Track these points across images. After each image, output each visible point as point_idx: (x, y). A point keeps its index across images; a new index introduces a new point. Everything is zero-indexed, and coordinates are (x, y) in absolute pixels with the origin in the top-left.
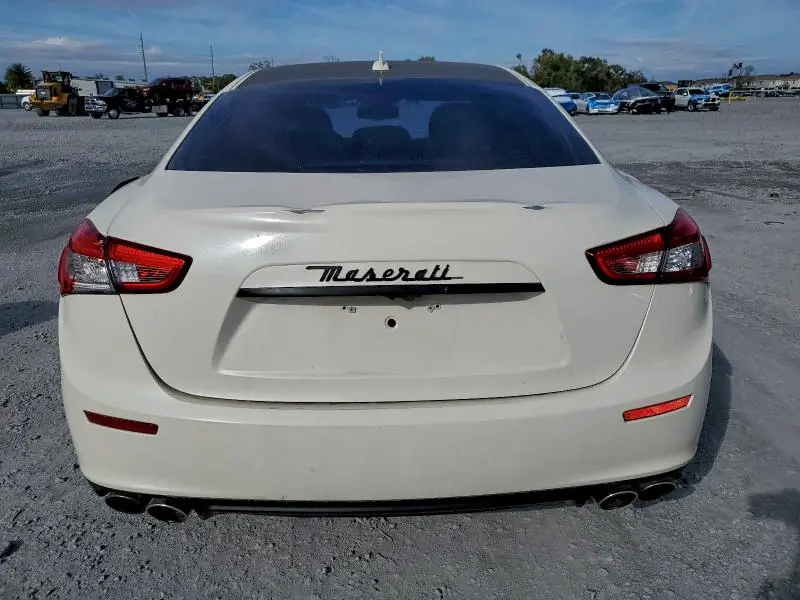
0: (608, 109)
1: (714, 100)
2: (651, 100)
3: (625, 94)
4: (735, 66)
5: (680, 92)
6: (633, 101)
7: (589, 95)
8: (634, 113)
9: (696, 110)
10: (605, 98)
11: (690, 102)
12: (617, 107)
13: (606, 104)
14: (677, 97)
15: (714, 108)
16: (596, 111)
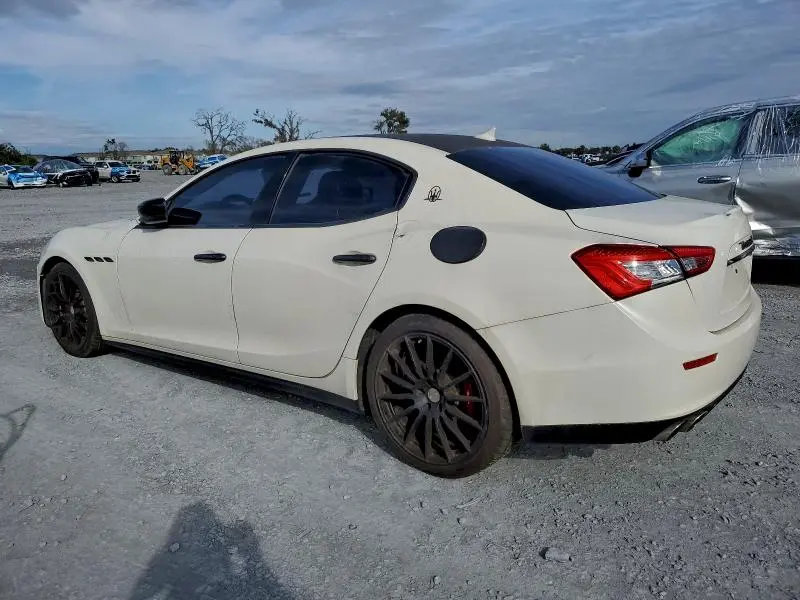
0: (35, 183)
1: (134, 172)
2: (80, 173)
3: (49, 167)
4: (109, 142)
5: (100, 165)
6: (60, 174)
7: (8, 168)
8: (64, 186)
9: (120, 181)
10: (25, 170)
11: (113, 174)
12: (45, 180)
13: (32, 177)
14: (99, 169)
15: (136, 179)
16: (21, 185)
